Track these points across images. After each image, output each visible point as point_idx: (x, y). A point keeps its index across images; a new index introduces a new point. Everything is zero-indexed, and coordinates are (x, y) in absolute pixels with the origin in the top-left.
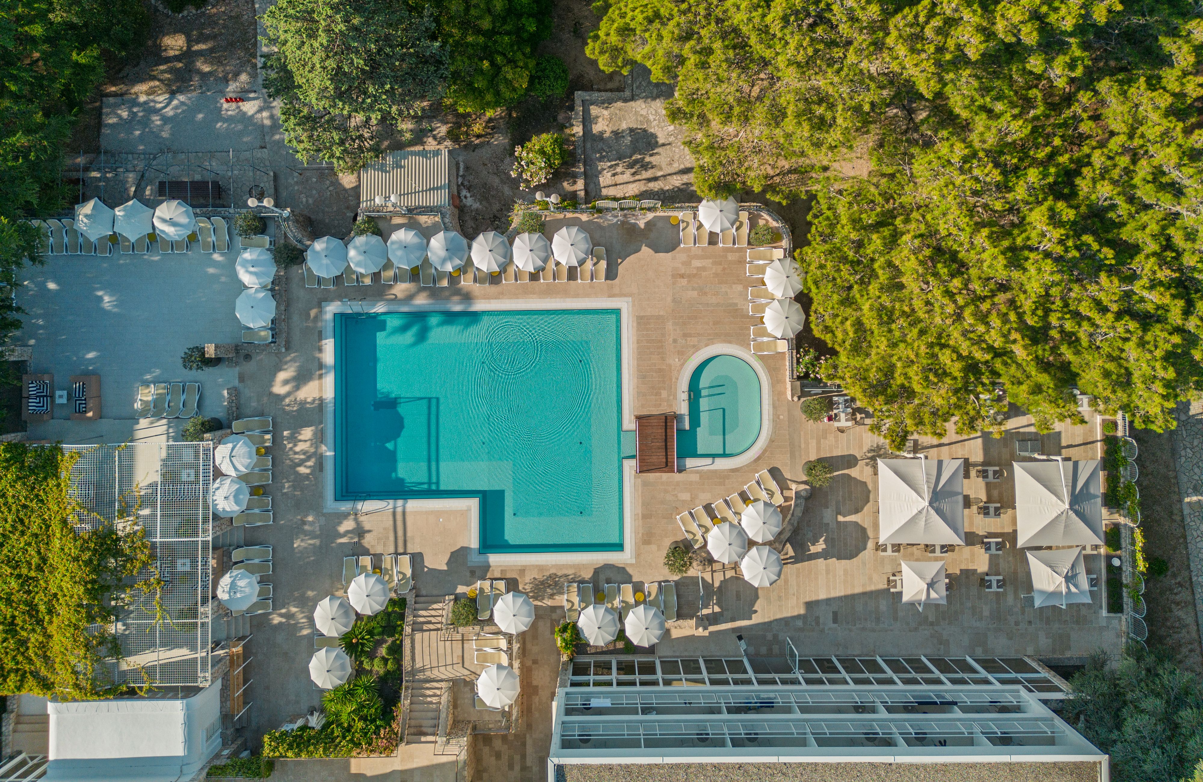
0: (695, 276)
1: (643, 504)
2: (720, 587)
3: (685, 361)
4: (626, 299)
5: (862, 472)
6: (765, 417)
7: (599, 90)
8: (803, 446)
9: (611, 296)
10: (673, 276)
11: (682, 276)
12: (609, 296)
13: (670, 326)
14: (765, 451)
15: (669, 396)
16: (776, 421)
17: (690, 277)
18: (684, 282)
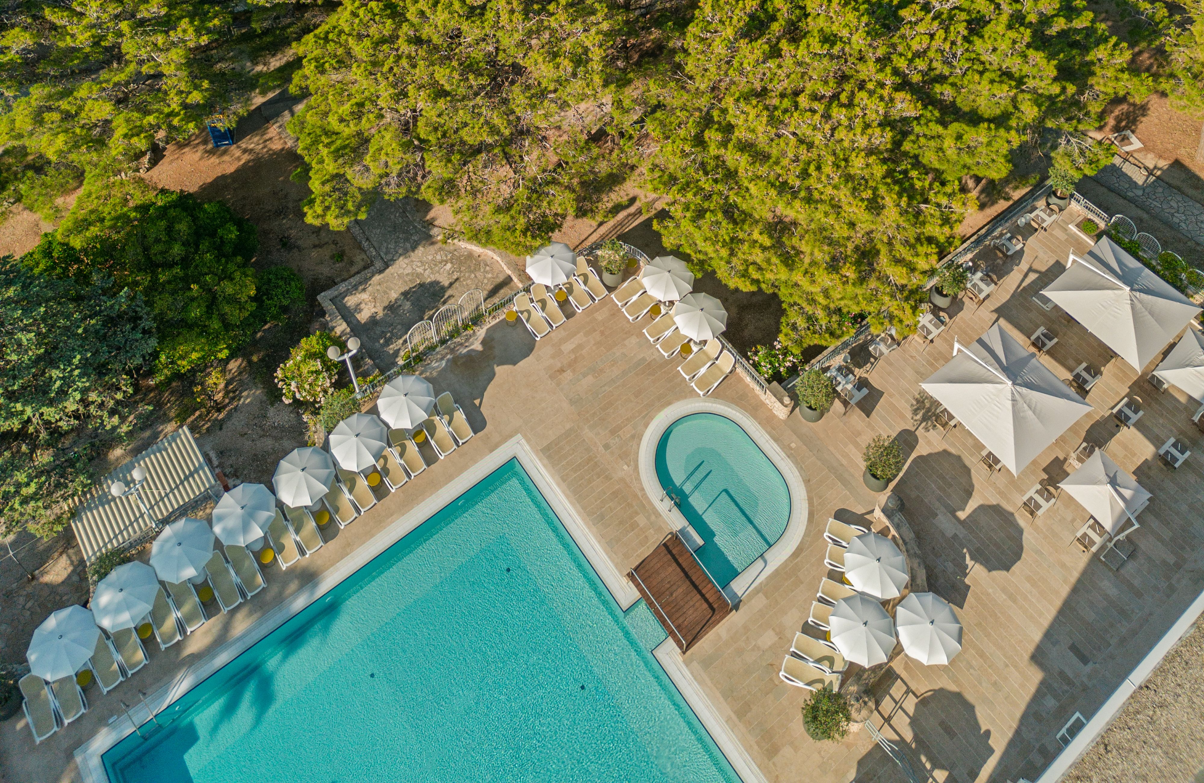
0: (575, 360)
1: (725, 696)
2: (916, 738)
3: (636, 461)
4: (514, 440)
5: (929, 443)
6: (776, 459)
7: (344, 280)
8: (844, 462)
9: (493, 449)
10: (551, 377)
11: (562, 371)
12: (491, 451)
13: (588, 433)
14: (810, 500)
15: (648, 518)
16: (791, 454)
17: (572, 365)
18: (568, 375)
